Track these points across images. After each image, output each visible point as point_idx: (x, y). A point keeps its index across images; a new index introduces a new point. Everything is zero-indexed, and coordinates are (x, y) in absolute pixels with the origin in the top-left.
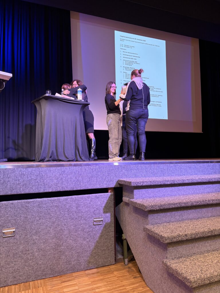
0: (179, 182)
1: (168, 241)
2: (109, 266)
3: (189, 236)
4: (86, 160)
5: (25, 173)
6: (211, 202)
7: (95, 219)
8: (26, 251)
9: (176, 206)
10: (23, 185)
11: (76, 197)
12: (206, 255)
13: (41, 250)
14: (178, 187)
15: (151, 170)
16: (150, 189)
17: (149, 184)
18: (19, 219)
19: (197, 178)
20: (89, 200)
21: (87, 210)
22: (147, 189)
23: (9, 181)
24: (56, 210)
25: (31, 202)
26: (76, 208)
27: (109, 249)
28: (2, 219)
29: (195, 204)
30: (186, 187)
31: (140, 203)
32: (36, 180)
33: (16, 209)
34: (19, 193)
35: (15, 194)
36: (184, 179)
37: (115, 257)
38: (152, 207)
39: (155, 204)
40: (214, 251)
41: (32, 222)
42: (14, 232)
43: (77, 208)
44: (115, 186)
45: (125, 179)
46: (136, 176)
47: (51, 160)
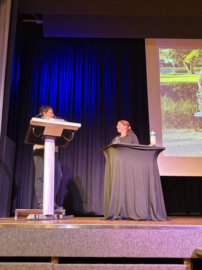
5: (89, 234)
25: (95, 267)
34: (83, 256)
44: (192, 256)
47: (120, 218)
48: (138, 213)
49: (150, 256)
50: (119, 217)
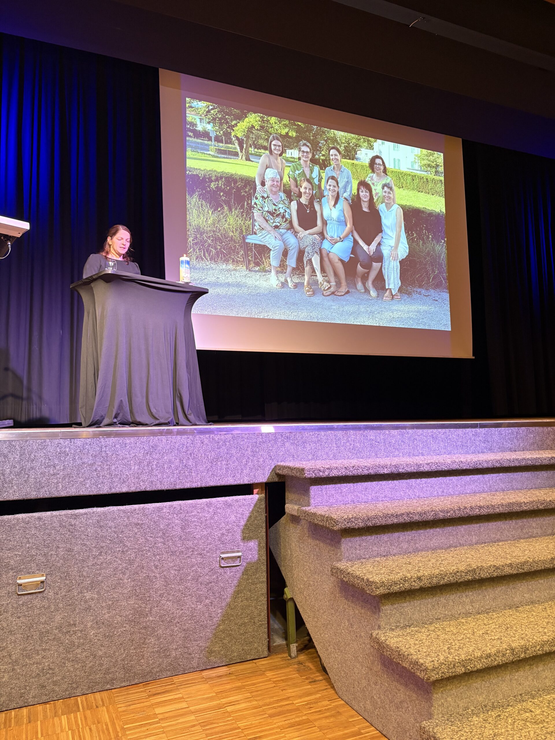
0: (409, 470)
1: (382, 591)
2: (254, 661)
3: (426, 580)
4: (197, 423)
5: (67, 450)
6: (477, 512)
7: (223, 553)
8: (70, 625)
9: (401, 520)
10: (64, 478)
11: (180, 505)
12: (463, 621)
13: (103, 623)
14: (408, 481)
15: (348, 444)
16: (345, 485)
17: (342, 473)
18: (53, 553)
19: (449, 461)
20: (211, 510)
21: (205, 533)
22: (339, 485)
23: (32, 468)
24: (136, 534)
25: (82, 515)
26: (181, 528)
27: (254, 622)
28: (16, 553)
29: (441, 515)
30: (424, 480)
31: (323, 513)
32: (92, 465)
33: (47, 531)
34: (55, 494)
35: (46, 496)
36: (421, 462)
37: (269, 642)
38: (348, 523)
39: (355, 515)
40: (479, 613)
41: (83, 561)
42: (42, 582)
43: (183, 528)
44: (268, 478)
45: (291, 464)
46: (315, 457)
47: (117, 423)
48: (155, 411)
49: (194, 485)
50: (115, 420)
